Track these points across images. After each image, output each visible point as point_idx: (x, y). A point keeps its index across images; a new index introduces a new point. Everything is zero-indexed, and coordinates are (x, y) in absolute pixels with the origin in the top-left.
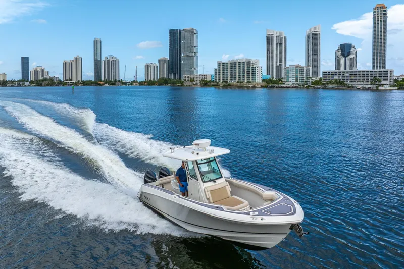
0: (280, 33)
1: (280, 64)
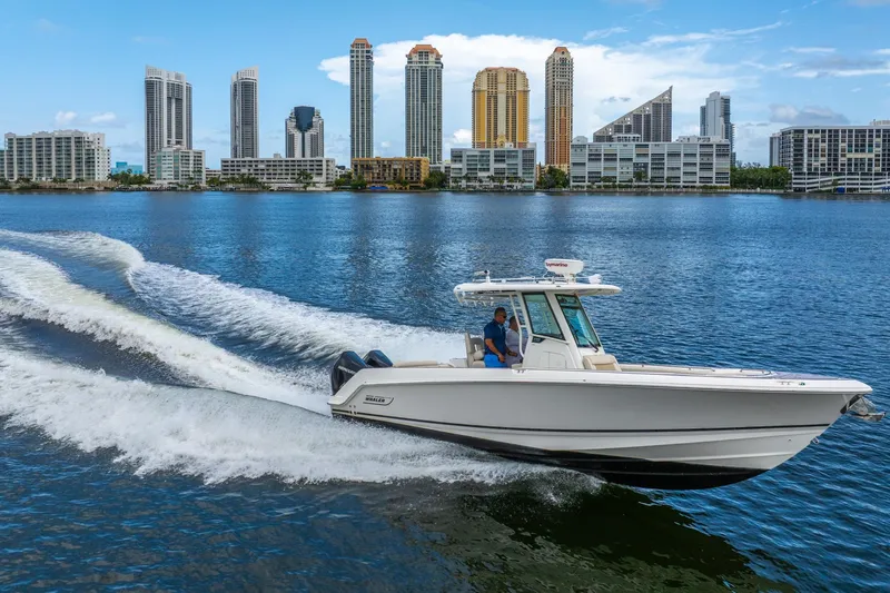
0: (178, 77)
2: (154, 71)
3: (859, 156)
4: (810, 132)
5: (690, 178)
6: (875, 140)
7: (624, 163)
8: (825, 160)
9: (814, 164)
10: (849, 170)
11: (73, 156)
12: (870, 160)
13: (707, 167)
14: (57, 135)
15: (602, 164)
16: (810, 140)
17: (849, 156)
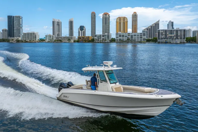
0: (59, 20)
1: (59, 33)
2: (54, 19)
3: (171, 35)
4: (161, 30)
5: (138, 40)
6: (174, 32)
7: (126, 37)
8: (164, 36)
9: (162, 37)
10: (169, 38)
11: (33, 36)
12: (173, 36)
13: (141, 38)
14: (30, 32)
15: (121, 37)
16: (161, 32)
17: (169, 35)
